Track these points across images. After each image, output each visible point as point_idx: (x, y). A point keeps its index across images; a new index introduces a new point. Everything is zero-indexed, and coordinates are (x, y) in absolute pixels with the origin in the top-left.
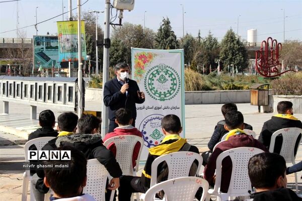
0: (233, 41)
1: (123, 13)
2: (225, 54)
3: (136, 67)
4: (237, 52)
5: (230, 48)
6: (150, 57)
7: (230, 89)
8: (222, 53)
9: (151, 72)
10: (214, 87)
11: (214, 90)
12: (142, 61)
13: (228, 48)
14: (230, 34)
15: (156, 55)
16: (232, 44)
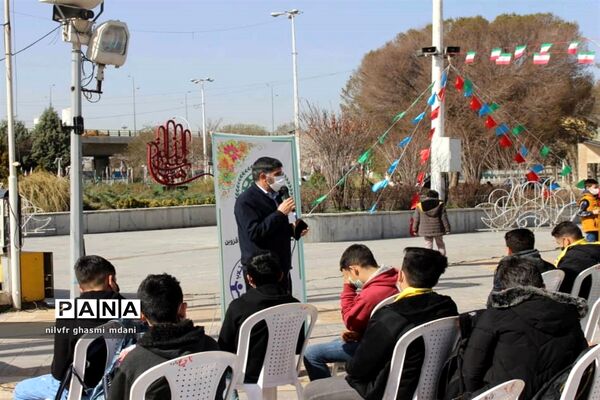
0: (56, 127)
1: (105, 70)
2: (42, 148)
3: (219, 168)
4: (64, 146)
5: (51, 139)
6: (243, 149)
7: (128, 207)
8: (36, 147)
9: (245, 177)
10: (96, 205)
11: (98, 208)
12: (230, 156)
13: (46, 138)
14: (50, 114)
15: (251, 145)
16: (54, 131)
